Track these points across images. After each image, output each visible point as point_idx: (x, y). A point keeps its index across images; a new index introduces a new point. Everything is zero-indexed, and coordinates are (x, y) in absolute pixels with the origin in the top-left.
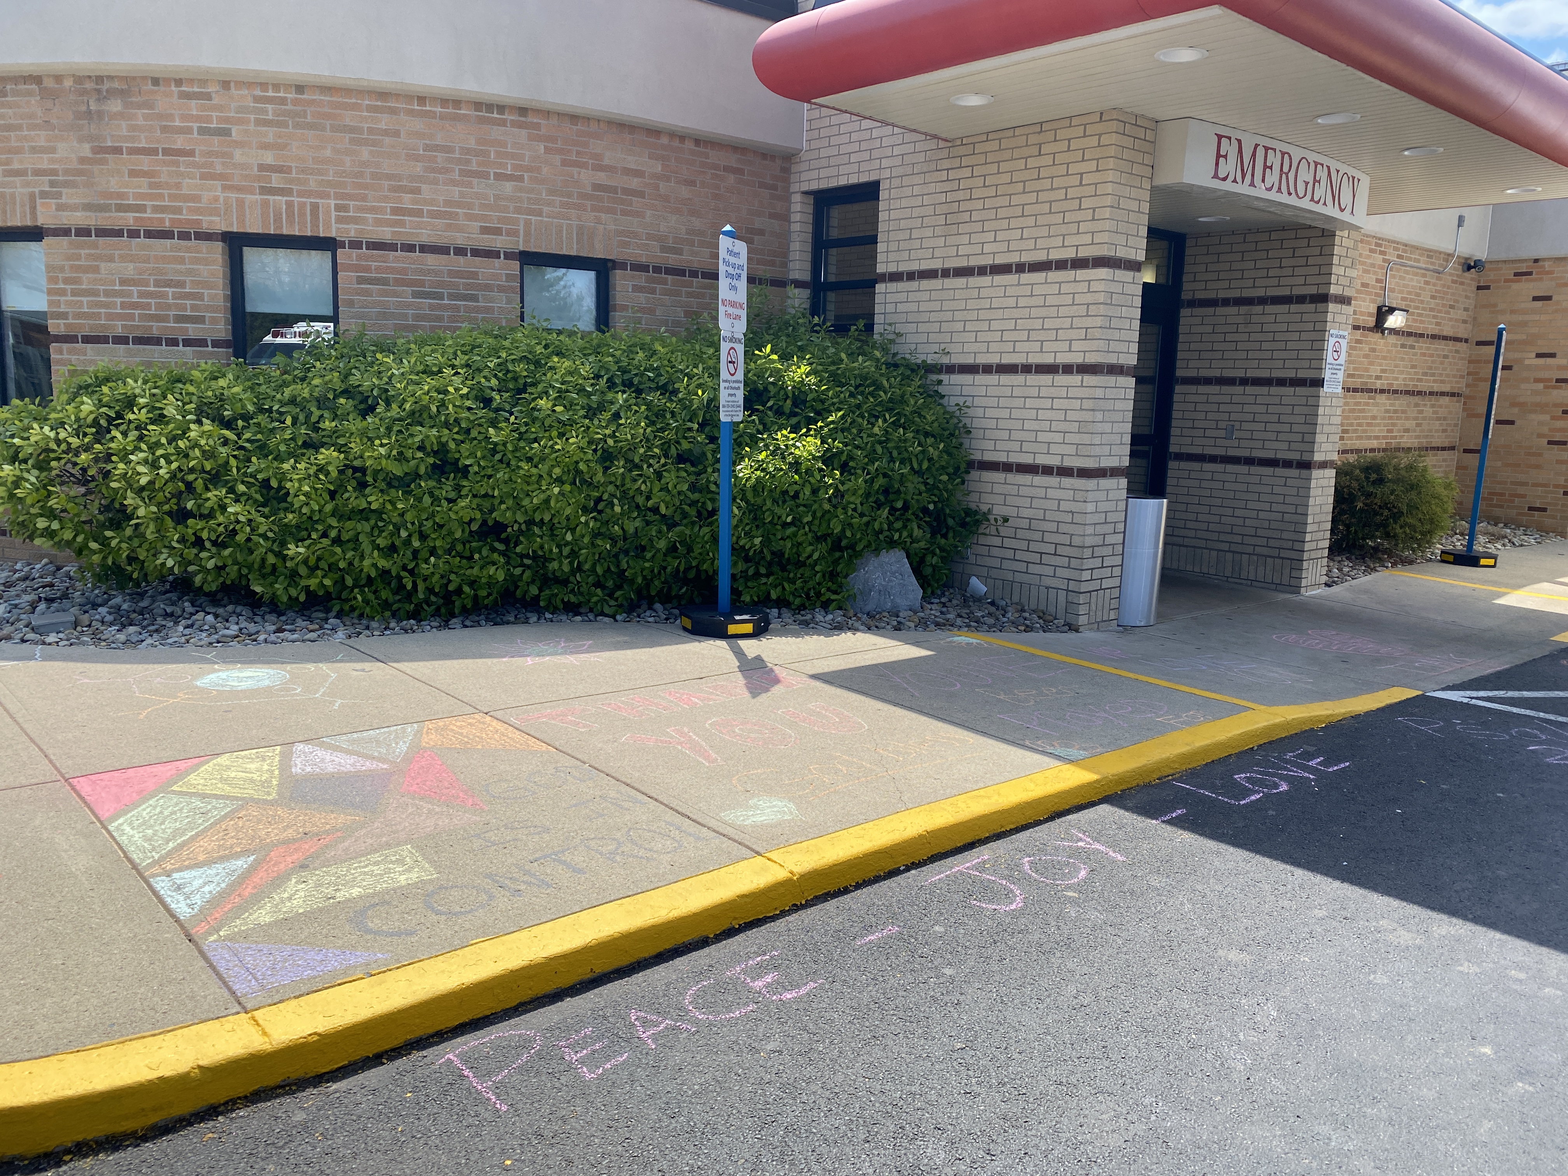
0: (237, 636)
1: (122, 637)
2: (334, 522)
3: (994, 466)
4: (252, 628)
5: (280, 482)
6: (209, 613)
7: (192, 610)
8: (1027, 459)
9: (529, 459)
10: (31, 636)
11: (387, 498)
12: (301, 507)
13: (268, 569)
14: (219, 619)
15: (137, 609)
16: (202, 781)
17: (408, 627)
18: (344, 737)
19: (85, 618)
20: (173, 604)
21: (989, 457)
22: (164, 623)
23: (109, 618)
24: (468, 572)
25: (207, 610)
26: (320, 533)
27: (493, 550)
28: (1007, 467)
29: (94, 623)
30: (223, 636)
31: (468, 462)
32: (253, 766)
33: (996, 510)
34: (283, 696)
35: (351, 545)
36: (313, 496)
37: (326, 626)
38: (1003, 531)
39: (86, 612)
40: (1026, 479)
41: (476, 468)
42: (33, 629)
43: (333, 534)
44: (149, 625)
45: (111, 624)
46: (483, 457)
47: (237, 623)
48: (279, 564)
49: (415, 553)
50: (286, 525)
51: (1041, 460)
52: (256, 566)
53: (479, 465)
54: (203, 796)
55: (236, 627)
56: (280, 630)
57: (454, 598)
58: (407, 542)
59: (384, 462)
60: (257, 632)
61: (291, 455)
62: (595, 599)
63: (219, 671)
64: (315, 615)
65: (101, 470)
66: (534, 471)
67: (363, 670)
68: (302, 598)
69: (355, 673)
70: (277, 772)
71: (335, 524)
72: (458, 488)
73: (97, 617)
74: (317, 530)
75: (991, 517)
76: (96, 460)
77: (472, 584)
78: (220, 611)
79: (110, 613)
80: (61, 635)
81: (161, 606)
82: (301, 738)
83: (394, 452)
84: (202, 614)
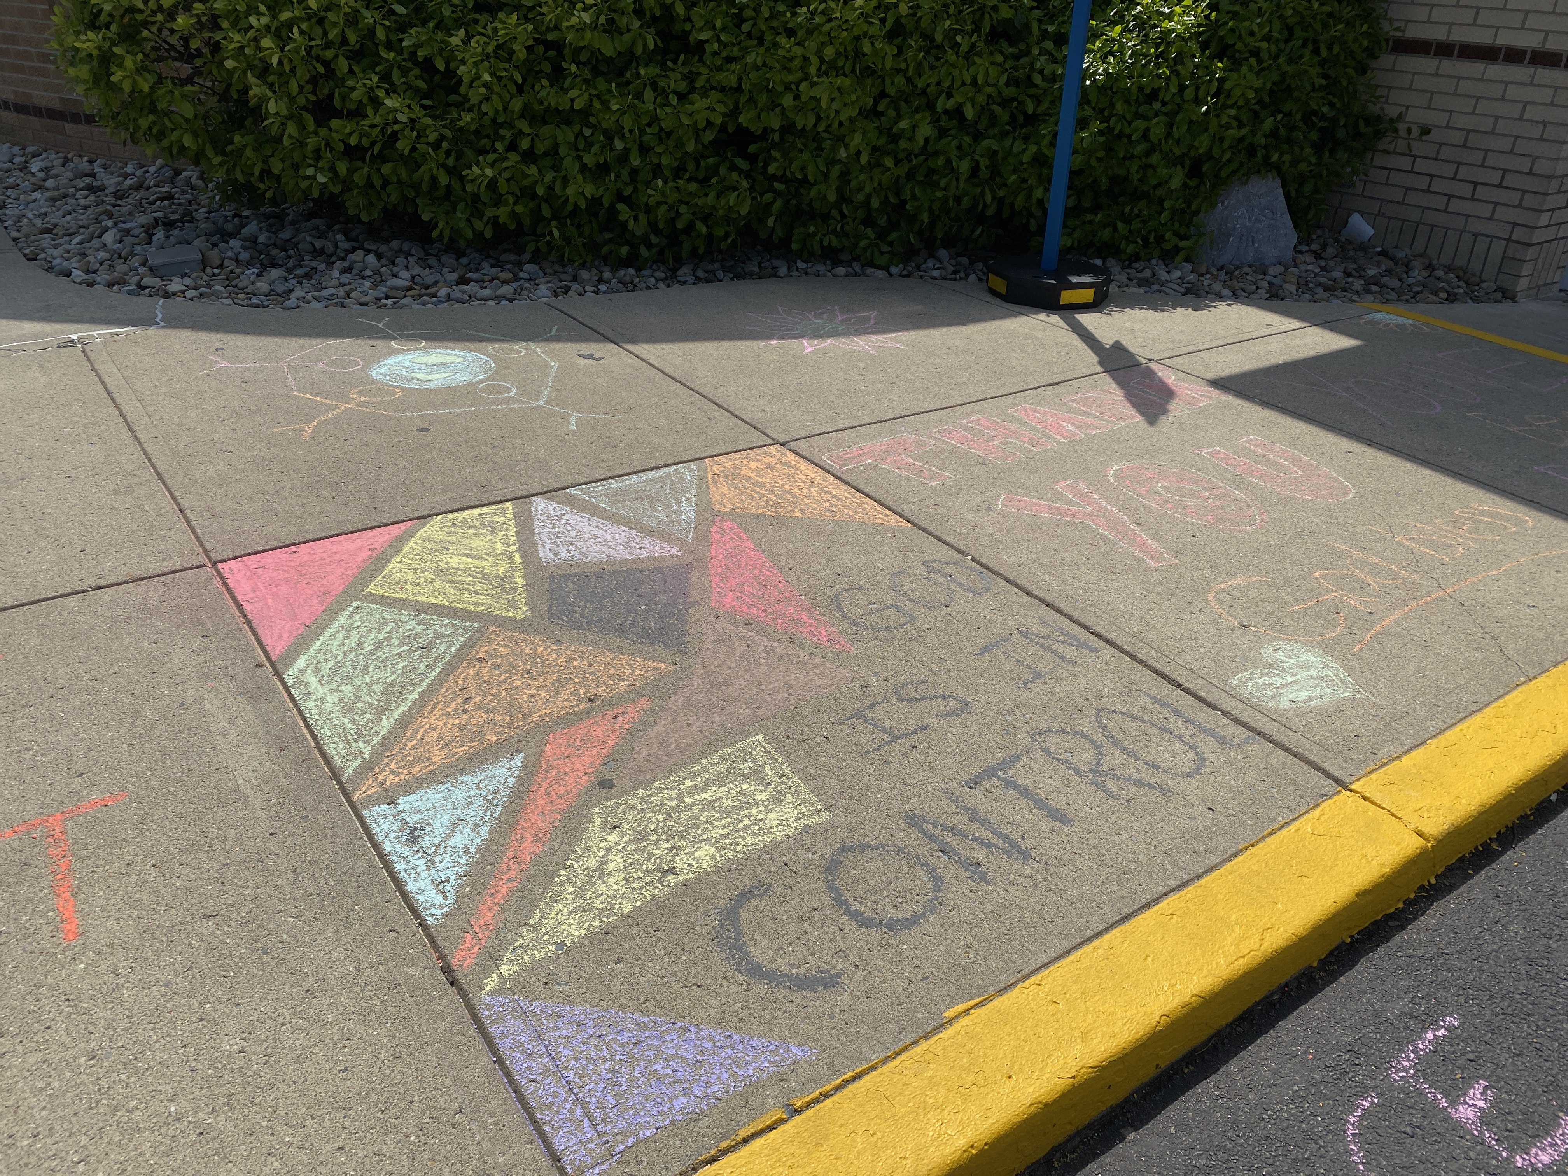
0: (410, 289)
1: (263, 286)
2: (524, 126)
3: (1421, 48)
4: (429, 276)
5: (447, 64)
6: (369, 251)
7: (346, 245)
8: (1483, 37)
9: (791, 33)
10: (148, 281)
11: (595, 92)
12: (480, 103)
13: (441, 192)
14: (383, 261)
15: (279, 242)
16: (410, 575)
17: (628, 278)
18: (599, 488)
19: (214, 256)
20: (322, 236)
21: (1414, 32)
22: (314, 264)
23: (244, 256)
24: (700, 202)
25: (366, 246)
26: (507, 142)
27: (733, 168)
28: (1444, 50)
29: (226, 263)
30: (393, 288)
31: (703, 36)
32: (480, 544)
33: (1413, 116)
34: (493, 402)
35: (548, 161)
36: (497, 88)
37: (522, 275)
38: (1418, 148)
39: (215, 245)
40: (1476, 68)
41: (716, 46)
42: (151, 269)
43: (525, 144)
44: (295, 267)
45: (248, 264)
46: (724, 29)
47: (407, 268)
48: (456, 185)
49: (634, 173)
50: (461, 129)
51: (1506, 39)
52: (425, 187)
53: (719, 40)
54: (419, 608)
55: (405, 274)
56: (463, 281)
57: (683, 237)
58: (623, 159)
59: (588, 34)
60: (435, 283)
61: (460, 23)
62: (863, 243)
63: (399, 351)
64: (504, 257)
65: (208, 43)
66: (798, 51)
67: (591, 357)
68: (488, 234)
69: (583, 362)
70: (517, 558)
71: (526, 130)
72: (690, 78)
73: (229, 254)
74: (503, 138)
75: (1402, 127)
76: (200, 26)
77: (706, 218)
78: (383, 248)
79: (245, 249)
80: (187, 281)
81: (307, 239)
82: (538, 488)
83: (602, 19)
84: (360, 253)
